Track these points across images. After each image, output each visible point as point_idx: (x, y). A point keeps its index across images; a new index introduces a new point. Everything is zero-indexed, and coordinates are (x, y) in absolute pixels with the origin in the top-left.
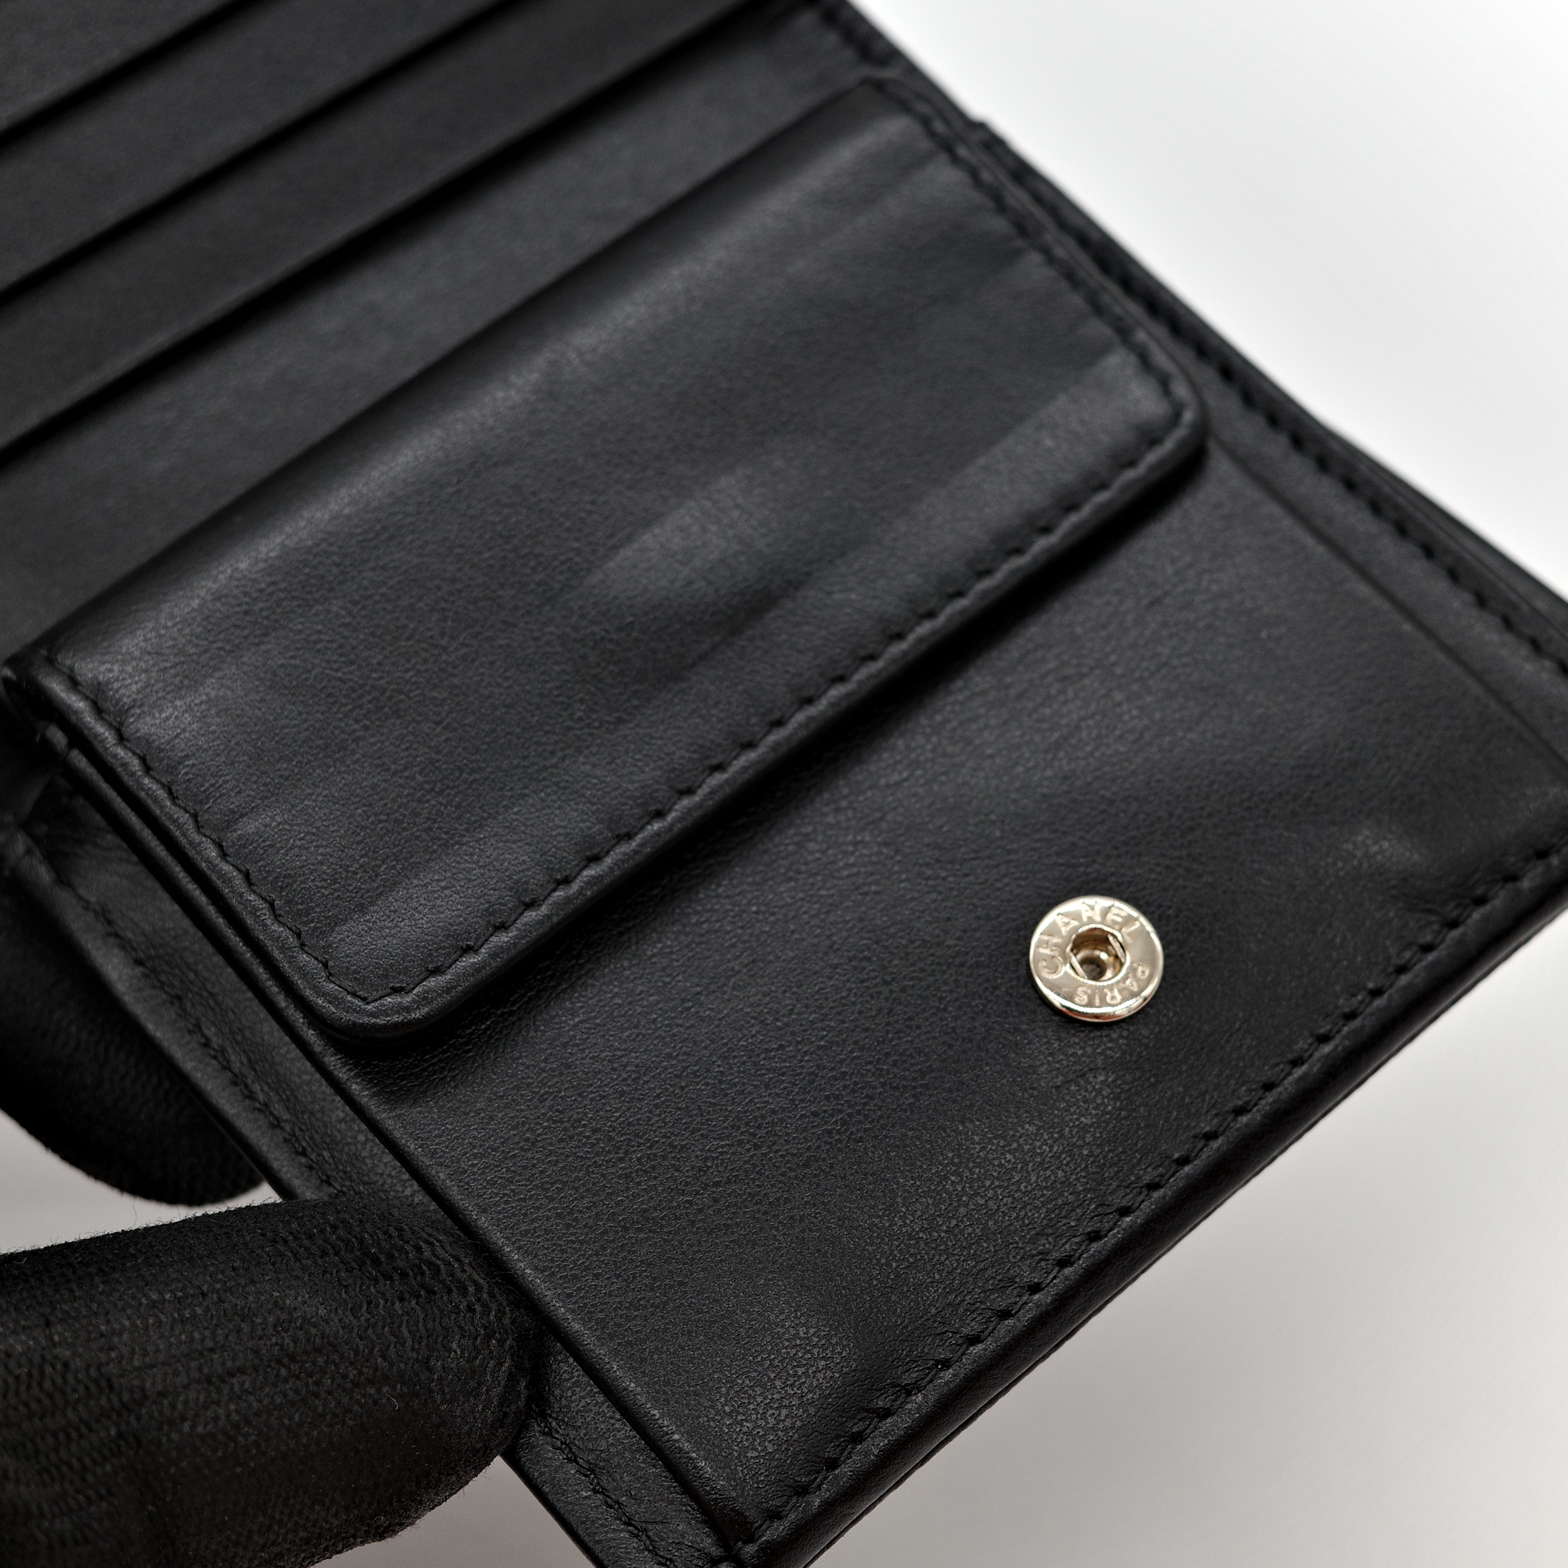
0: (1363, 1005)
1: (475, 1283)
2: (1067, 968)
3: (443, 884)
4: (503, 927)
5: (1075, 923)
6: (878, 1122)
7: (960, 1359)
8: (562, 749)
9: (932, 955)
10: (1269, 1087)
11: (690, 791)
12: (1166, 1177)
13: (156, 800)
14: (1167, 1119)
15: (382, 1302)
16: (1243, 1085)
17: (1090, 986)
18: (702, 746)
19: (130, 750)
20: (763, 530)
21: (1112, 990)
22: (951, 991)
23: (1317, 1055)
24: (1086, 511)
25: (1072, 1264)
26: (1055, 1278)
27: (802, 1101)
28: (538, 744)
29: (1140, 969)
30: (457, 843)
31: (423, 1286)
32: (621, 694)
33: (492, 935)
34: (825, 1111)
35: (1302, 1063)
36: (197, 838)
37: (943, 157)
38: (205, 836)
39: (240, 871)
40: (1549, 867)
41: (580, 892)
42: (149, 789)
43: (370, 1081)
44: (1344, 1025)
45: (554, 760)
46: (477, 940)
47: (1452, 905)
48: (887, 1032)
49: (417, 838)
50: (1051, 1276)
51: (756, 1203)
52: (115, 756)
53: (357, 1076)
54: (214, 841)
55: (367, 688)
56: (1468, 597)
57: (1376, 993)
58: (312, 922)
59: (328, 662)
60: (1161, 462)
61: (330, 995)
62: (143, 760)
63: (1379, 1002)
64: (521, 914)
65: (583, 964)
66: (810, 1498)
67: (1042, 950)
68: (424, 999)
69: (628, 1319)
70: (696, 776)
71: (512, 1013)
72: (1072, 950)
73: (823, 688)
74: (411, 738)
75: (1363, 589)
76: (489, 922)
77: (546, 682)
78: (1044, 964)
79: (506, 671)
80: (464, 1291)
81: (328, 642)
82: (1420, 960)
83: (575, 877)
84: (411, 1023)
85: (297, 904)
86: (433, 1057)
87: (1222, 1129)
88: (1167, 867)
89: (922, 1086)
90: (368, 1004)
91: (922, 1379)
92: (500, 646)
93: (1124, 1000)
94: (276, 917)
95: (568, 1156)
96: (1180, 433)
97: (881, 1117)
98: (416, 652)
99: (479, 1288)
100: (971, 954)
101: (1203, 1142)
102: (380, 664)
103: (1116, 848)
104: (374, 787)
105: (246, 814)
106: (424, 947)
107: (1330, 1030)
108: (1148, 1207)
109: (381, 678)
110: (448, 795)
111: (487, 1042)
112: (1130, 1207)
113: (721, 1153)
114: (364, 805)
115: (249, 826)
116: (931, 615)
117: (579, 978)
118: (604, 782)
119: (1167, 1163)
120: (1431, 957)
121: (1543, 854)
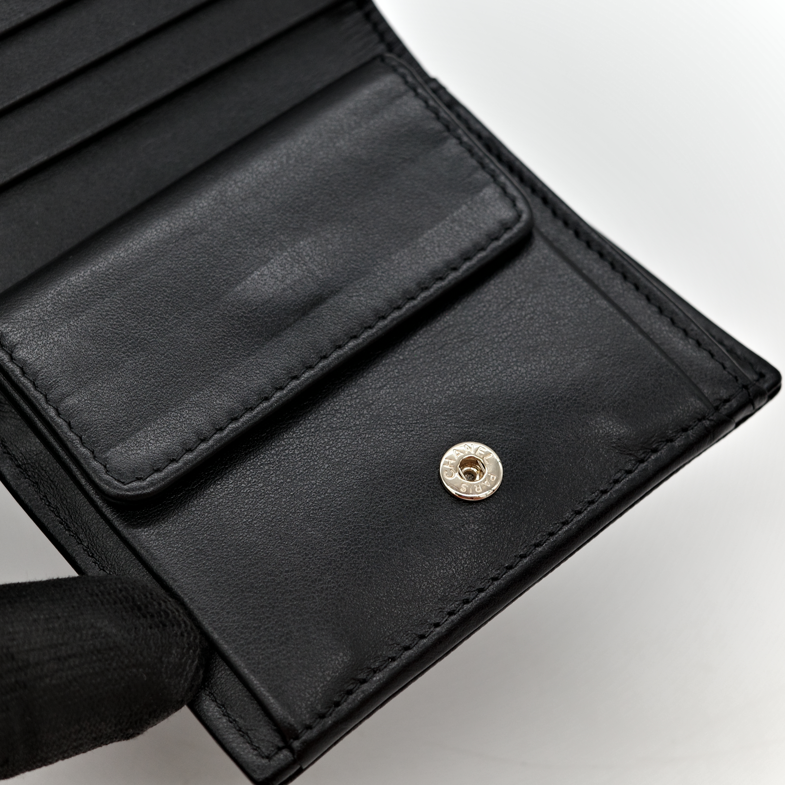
0: (598, 498)
1: (185, 622)
2: (457, 475)
3: (163, 430)
4: (190, 450)
5: (462, 454)
6: (365, 544)
7: (400, 657)
8: (221, 368)
9: (393, 468)
10: (551, 534)
11: (281, 388)
12: (501, 575)
13: (27, 388)
14: (502, 548)
15: (142, 628)
16: (539, 533)
17: (467, 484)
18: (288, 367)
19: (16, 364)
20: (320, 267)
21: (478, 486)
22: (402, 485)
23: (575, 520)
24: (474, 261)
25: (455, 614)
26: (446, 620)
27: (329, 534)
28: (210, 365)
29: (492, 476)
30: (169, 411)
31: (161, 622)
32: (250, 342)
33: (184, 454)
34: (340, 539)
35: (568, 524)
36: (46, 406)
37: (411, 94)
38: (50, 405)
39: (66, 422)
40: (688, 436)
41: (227, 435)
42: (24, 383)
43: (124, 520)
44: (588, 507)
45: (217, 373)
46: (178, 456)
47: (641, 452)
48: (371, 503)
49: (151, 408)
50: (445, 619)
51: (305, 581)
52: (8, 367)
53: (118, 517)
54: (54, 408)
55: (129, 337)
56: (655, 309)
57: (604, 492)
58: (100, 446)
59: (111, 325)
60: (511, 238)
61: (107, 481)
62: (22, 369)
63: (605, 497)
64: (199, 444)
65: (228, 468)
66: (326, 719)
67: (445, 466)
68: (152, 484)
69: (242, 633)
70: (285, 381)
71: (193, 490)
72: (460, 467)
73: (346, 341)
74: (150, 361)
75: (604, 303)
76: (183, 448)
77: (215, 336)
78: (446, 472)
79: (195, 330)
80: (179, 626)
81: (112, 315)
82: (625, 477)
83: (225, 428)
84: (144, 494)
85: (93, 437)
86: (154, 509)
87: (528, 553)
88: (507, 429)
89: (386, 528)
90: (125, 485)
91: (382, 666)
92: (193, 319)
93: (484, 491)
94: (83, 444)
95: (217, 557)
96: (519, 226)
97: (366, 542)
98: (153, 321)
99: (186, 626)
100: (412, 468)
101: (519, 559)
102: (136, 326)
103: (483, 420)
104: (131, 383)
105: (70, 395)
106: (152, 459)
107: (582, 509)
108: (492, 588)
109: (136, 333)
110: (166, 388)
111: (180, 503)
112: (483, 588)
113: (290, 557)
114: (126, 392)
115: (71, 401)
116: (399, 308)
117: (225, 474)
118: (241, 383)
119: (501, 568)
120: (630, 476)
121: (685, 430)
